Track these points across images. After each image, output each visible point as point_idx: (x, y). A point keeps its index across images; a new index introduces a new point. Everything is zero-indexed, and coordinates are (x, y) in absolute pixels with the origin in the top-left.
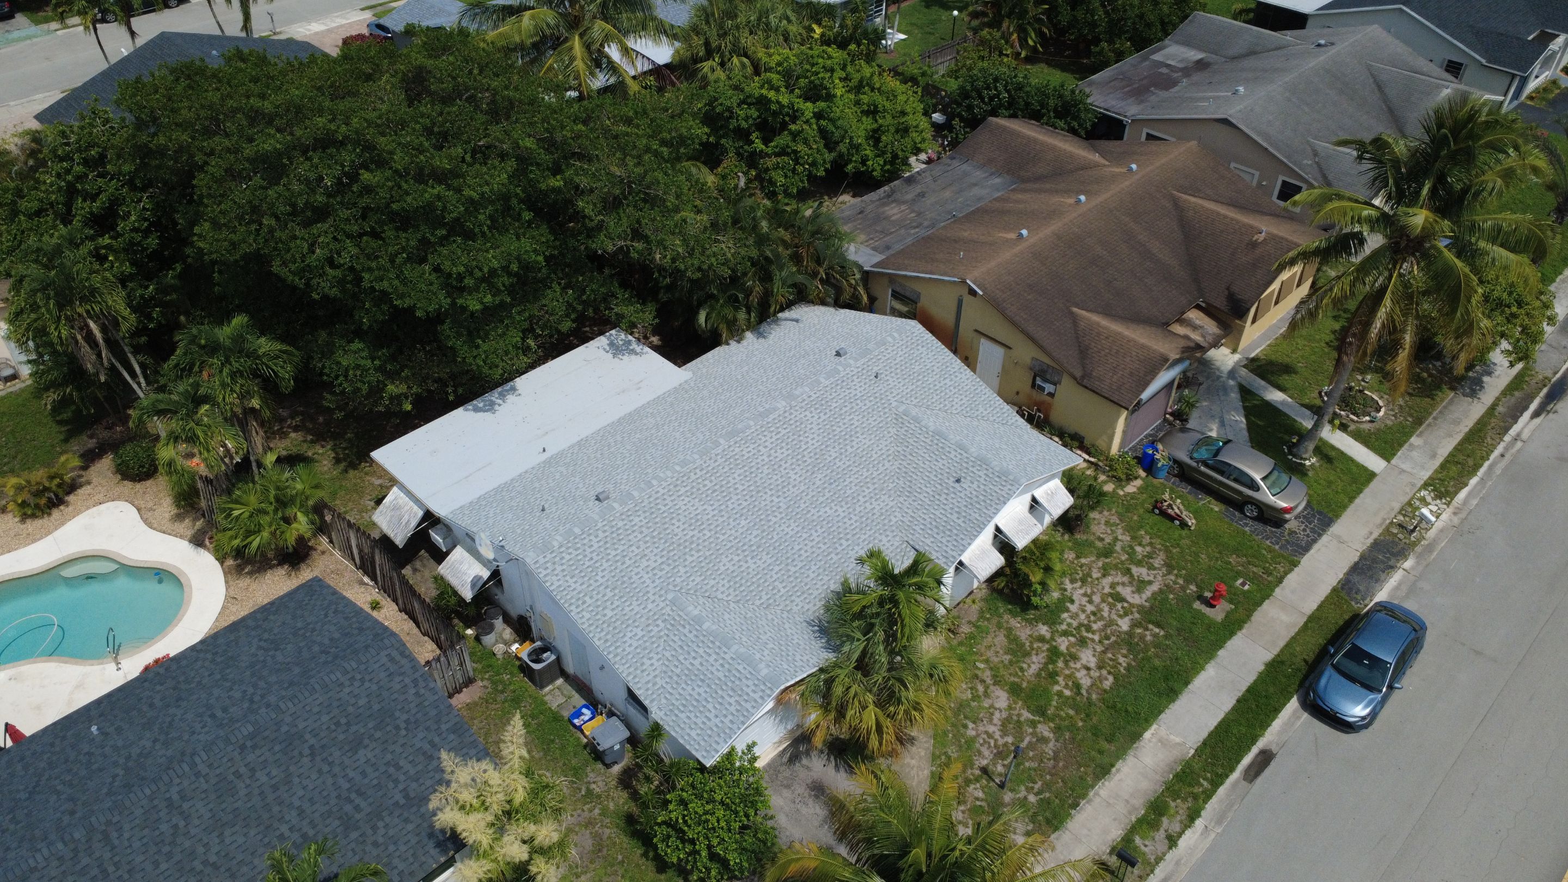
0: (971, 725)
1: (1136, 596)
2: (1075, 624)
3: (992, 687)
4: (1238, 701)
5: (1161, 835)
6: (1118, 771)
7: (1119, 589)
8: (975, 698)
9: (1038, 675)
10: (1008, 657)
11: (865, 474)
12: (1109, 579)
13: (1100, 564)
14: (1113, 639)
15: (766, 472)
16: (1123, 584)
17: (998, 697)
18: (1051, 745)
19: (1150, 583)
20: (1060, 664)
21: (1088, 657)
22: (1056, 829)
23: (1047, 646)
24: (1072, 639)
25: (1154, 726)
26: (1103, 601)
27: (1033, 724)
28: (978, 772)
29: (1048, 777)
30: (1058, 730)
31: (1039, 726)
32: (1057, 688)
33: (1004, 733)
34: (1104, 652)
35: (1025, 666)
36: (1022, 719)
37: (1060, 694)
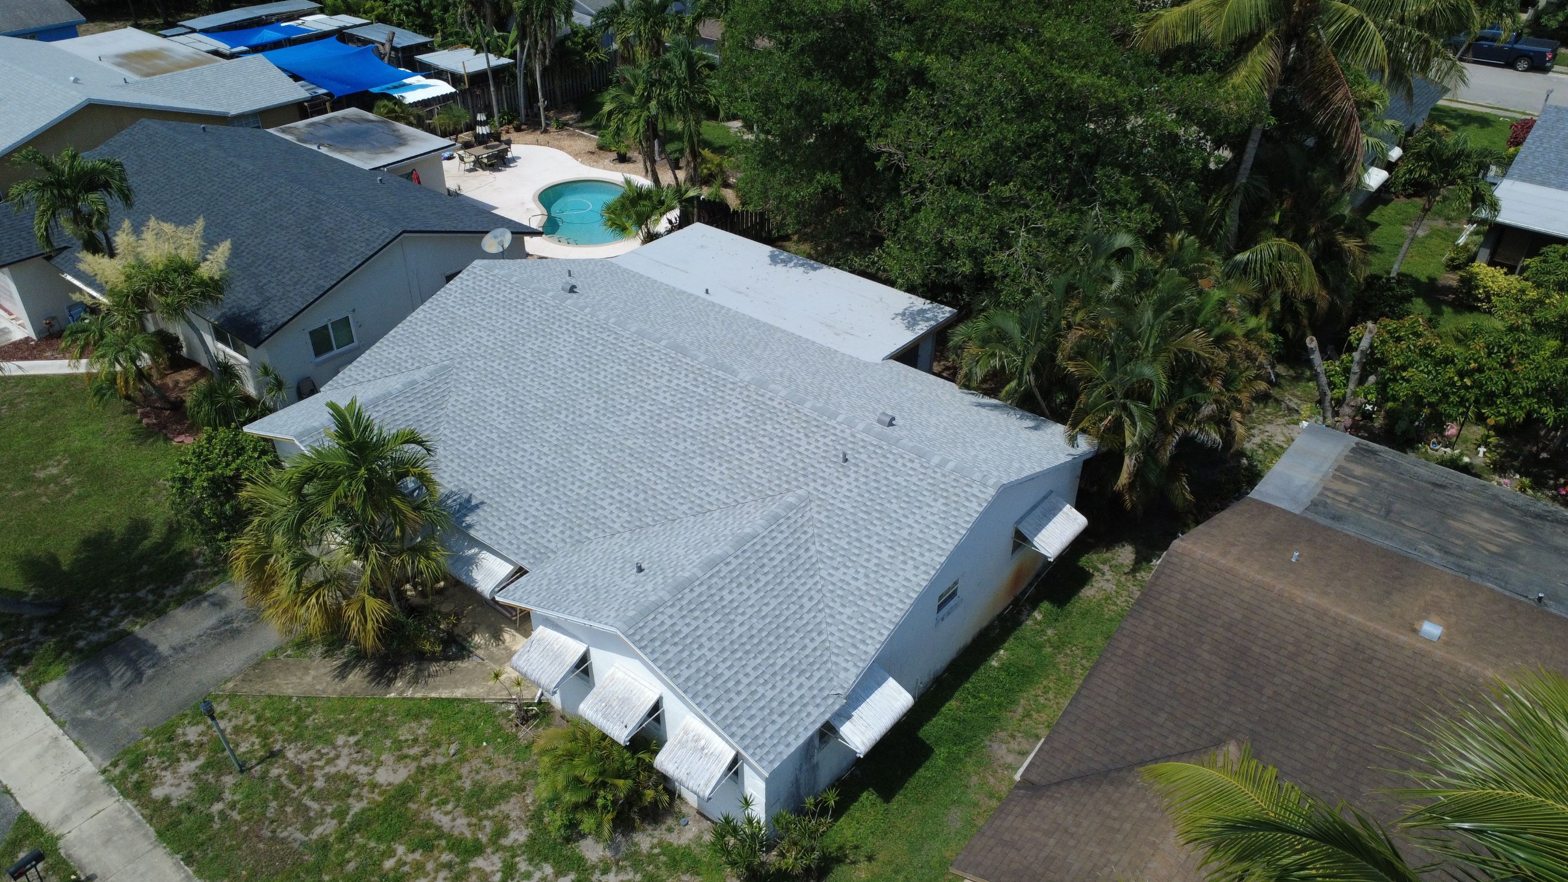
0: (352, 740)
3: (415, 764)
8: (399, 745)
9: (428, 825)
10: (468, 785)
11: (659, 488)
15: (631, 391)
17: (395, 771)
18: (299, 836)
20: (446, 857)
22: (160, 834)
23: (484, 840)
27: (340, 814)
28: (277, 747)
29: (245, 828)
30: (324, 846)
31: (335, 821)
32: (400, 850)
33: (329, 778)
35: (449, 807)
36: (351, 801)
37: (391, 853)
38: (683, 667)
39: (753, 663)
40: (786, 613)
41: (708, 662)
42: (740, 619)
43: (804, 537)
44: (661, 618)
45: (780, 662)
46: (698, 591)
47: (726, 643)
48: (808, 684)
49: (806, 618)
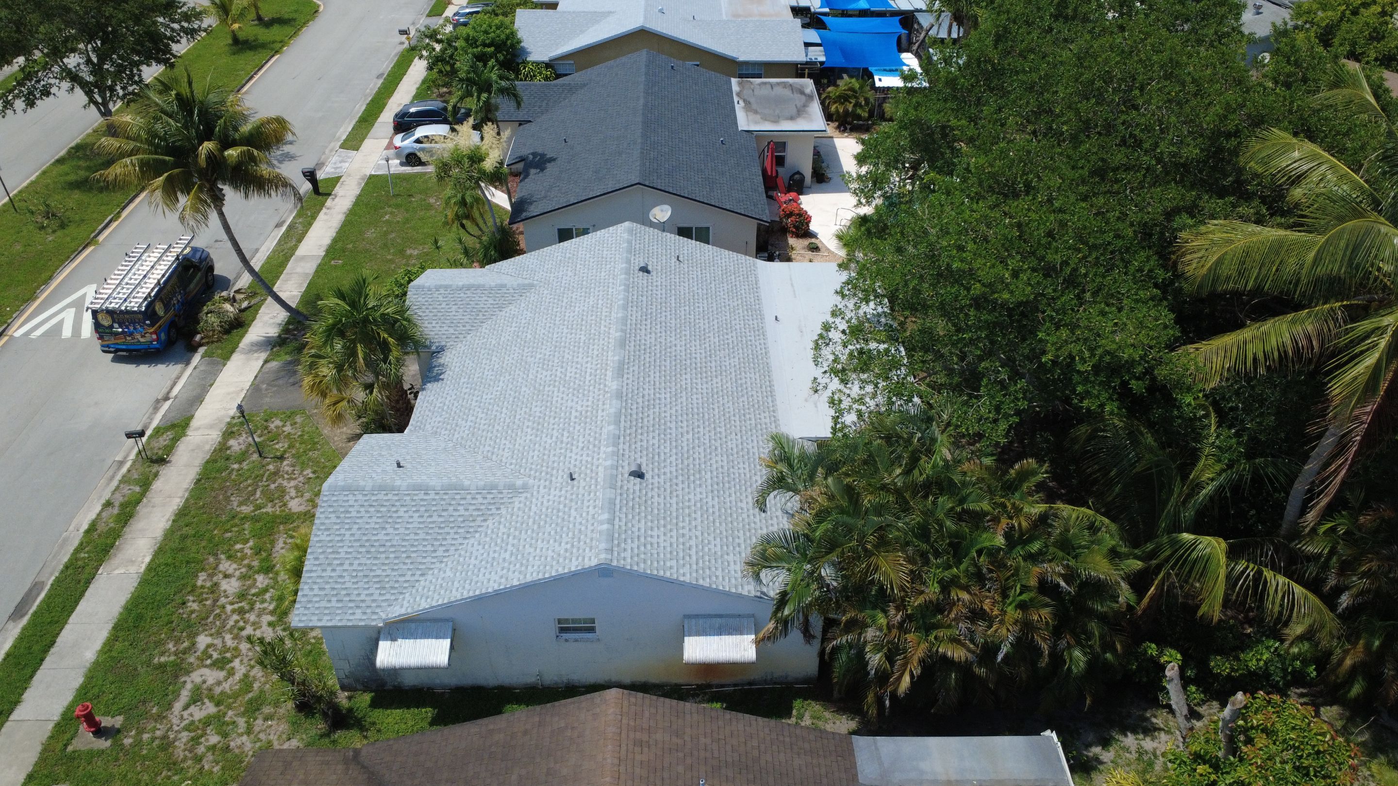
0: (311, 475)
1: (198, 680)
2: (258, 606)
4: (55, 642)
5: (117, 504)
6: (168, 520)
7: (222, 674)
9: (273, 542)
12: (238, 676)
13: (256, 686)
14: (211, 619)
16: (219, 683)
18: (235, 504)
19: (186, 707)
20: (256, 563)
21: (231, 586)
22: (207, 462)
24: (253, 591)
25: (142, 570)
26: (236, 649)
27: (259, 507)
28: (287, 455)
29: (228, 484)
30: (235, 516)
31: (253, 509)
32: (251, 543)
33: (279, 486)
34: (216, 601)
36: (270, 505)
37: (246, 542)
38: (326, 533)
39: (363, 561)
40: (420, 548)
41: (342, 541)
42: (391, 531)
43: (494, 511)
44: (351, 497)
45: (379, 572)
46: (390, 497)
47: (365, 538)
48: (375, 597)
49: (429, 559)
